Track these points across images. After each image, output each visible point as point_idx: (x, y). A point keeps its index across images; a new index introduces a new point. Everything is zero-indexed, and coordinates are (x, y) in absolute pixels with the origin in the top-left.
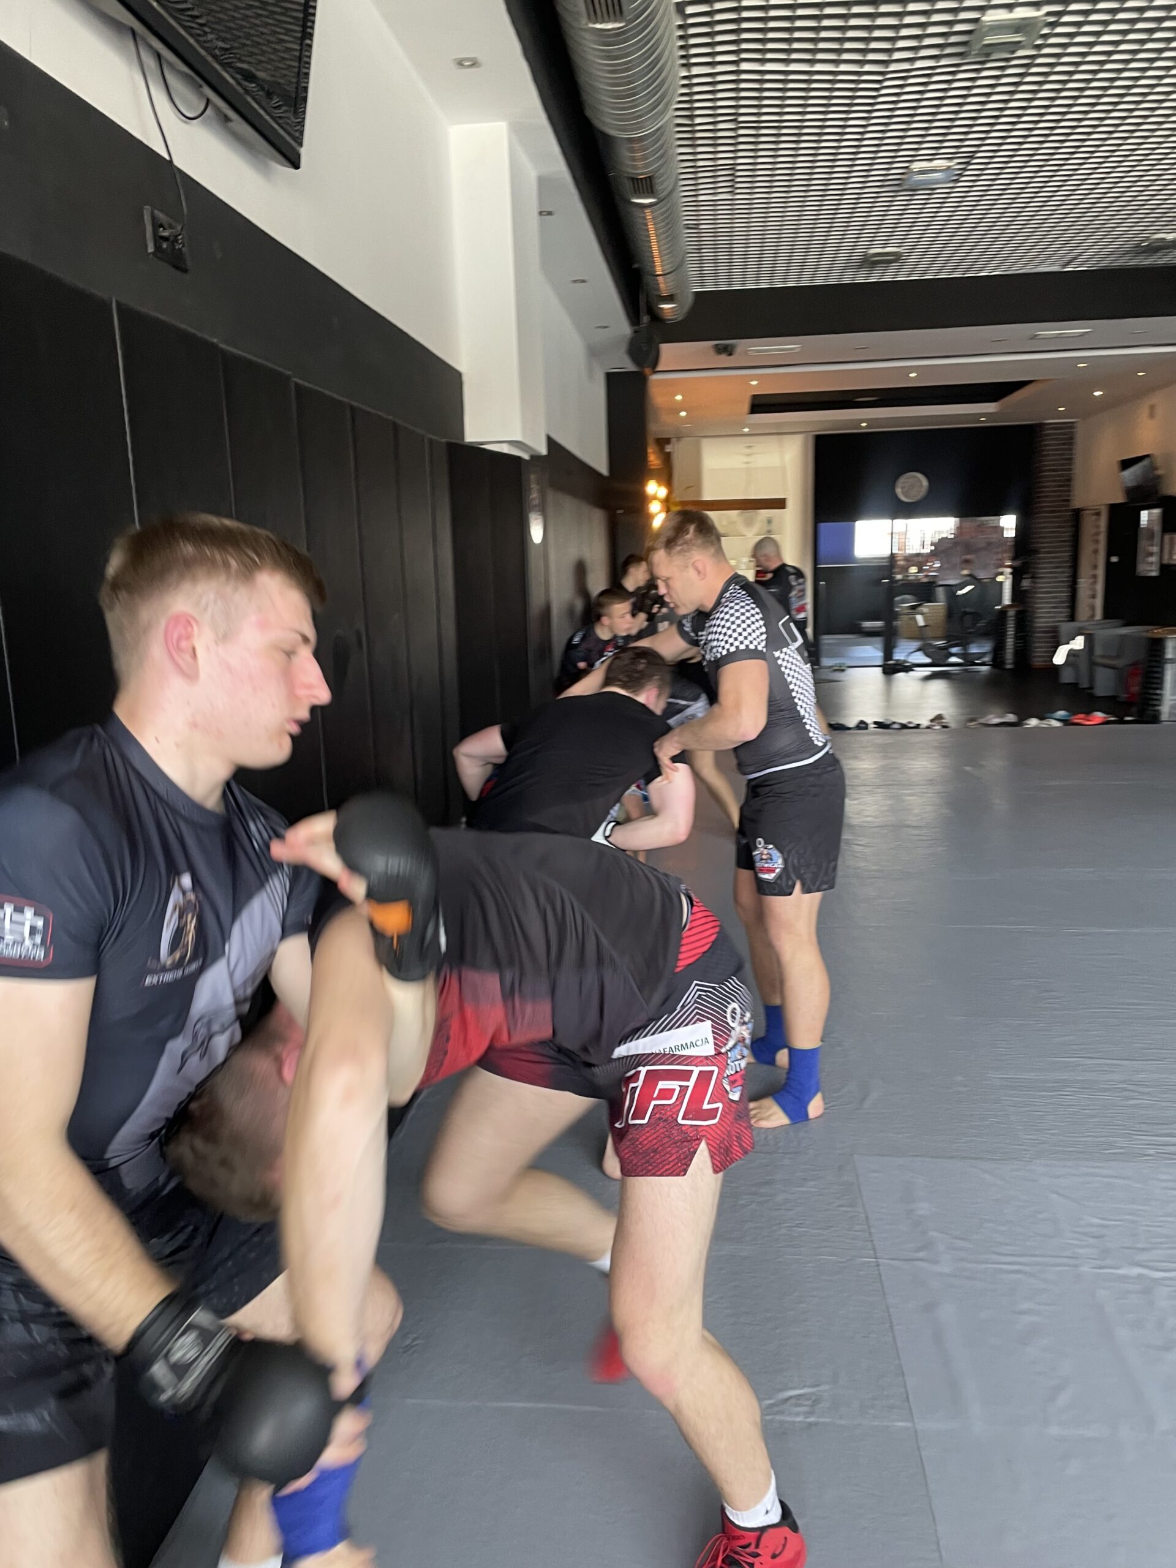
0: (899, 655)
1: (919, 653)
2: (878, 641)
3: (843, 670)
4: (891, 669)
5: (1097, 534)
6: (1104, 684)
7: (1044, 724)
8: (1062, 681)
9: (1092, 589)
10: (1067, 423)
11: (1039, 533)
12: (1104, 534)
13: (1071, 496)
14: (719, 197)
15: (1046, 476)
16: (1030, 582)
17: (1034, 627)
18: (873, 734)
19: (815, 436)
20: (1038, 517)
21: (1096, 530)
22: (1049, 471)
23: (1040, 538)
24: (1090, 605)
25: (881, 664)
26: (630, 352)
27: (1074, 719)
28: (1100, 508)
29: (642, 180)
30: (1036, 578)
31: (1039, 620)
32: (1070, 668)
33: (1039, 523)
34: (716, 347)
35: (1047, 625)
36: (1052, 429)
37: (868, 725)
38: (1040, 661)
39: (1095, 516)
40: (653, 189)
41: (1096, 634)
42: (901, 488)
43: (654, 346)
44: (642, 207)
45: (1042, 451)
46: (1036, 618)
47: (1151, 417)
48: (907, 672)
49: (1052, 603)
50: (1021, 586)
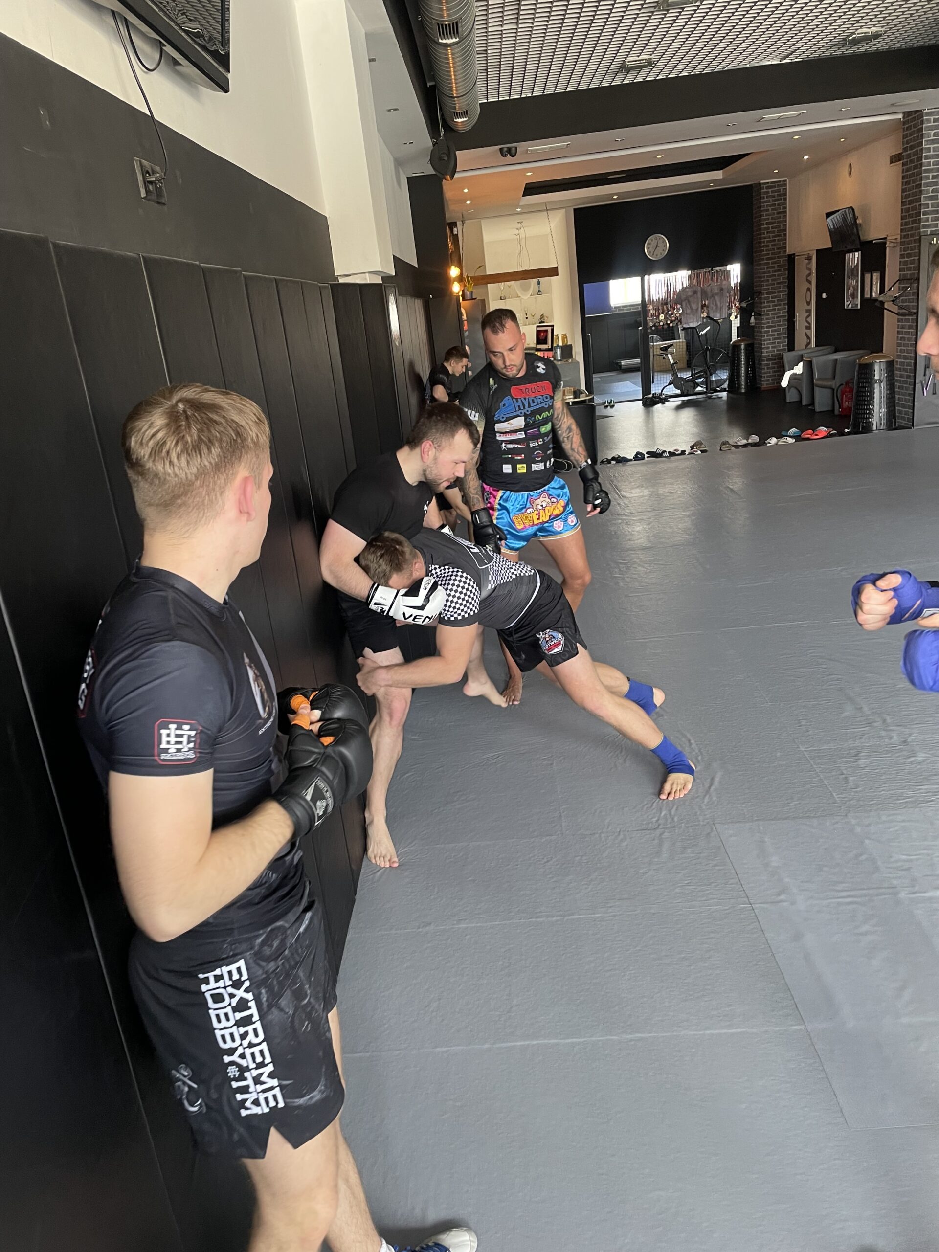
0: (655, 389)
1: (672, 386)
2: (638, 377)
3: (613, 406)
4: (650, 401)
5: (809, 275)
6: (822, 400)
7: (782, 442)
8: (788, 401)
9: (807, 322)
10: (780, 181)
11: (761, 277)
12: (814, 275)
13: (786, 243)
14: (505, 27)
15: (765, 228)
16: (755, 319)
17: (761, 356)
18: (648, 463)
19: (575, 210)
20: (760, 264)
21: (808, 272)
22: (767, 224)
23: (763, 281)
24: (806, 335)
25: (641, 398)
26: (432, 161)
27: (804, 435)
28: (811, 253)
29: (449, 25)
30: (760, 315)
31: (765, 351)
32: (793, 390)
33: (761, 269)
34: (501, 150)
35: (770, 354)
36: (768, 188)
37: (644, 455)
38: (767, 384)
39: (807, 261)
40: (457, 32)
41: (814, 360)
42: (648, 248)
43: (452, 155)
44: (446, 45)
45: (761, 207)
46: (762, 348)
47: (850, 174)
48: (663, 403)
49: (774, 335)
50: (749, 323)
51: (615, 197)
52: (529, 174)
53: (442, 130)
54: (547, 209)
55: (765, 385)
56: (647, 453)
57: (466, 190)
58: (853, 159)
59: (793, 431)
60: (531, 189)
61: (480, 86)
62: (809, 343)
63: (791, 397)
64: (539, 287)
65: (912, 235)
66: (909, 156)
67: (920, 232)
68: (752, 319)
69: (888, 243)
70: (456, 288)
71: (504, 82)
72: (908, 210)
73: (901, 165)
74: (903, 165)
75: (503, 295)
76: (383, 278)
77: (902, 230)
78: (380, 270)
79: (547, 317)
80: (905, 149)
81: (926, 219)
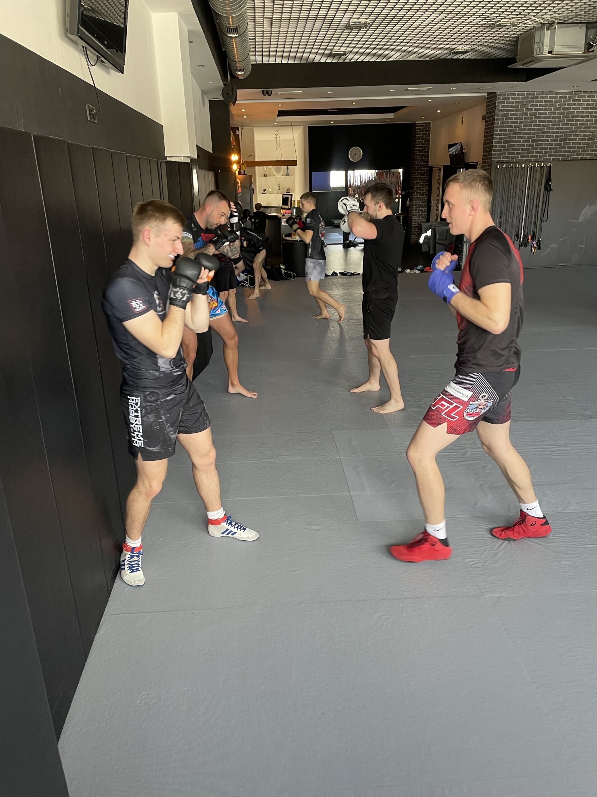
4: (348, 245)
7: (412, 272)
8: (423, 251)
9: (437, 206)
10: (427, 123)
11: (414, 178)
12: (442, 180)
13: (428, 160)
14: (264, 29)
15: (417, 149)
16: (410, 202)
17: (411, 224)
18: (339, 278)
19: (309, 127)
20: (413, 170)
21: (439, 178)
22: (419, 147)
23: (415, 180)
24: (436, 214)
25: (342, 243)
26: (223, 94)
27: (426, 270)
28: (441, 167)
29: (233, 29)
30: (413, 200)
31: (413, 221)
32: (426, 245)
33: (414, 173)
34: (263, 91)
35: (417, 223)
36: (419, 126)
37: (337, 274)
38: (414, 241)
39: (438, 171)
40: (237, 32)
41: (437, 228)
42: (351, 155)
43: (235, 92)
44: (232, 38)
45: (415, 137)
46: (412, 220)
47: (462, 123)
48: (355, 247)
49: (419, 213)
50: (406, 204)
51: (332, 122)
52: (280, 105)
53: (229, 77)
54: (292, 125)
55: (413, 241)
56: (339, 273)
57: (243, 110)
58: (465, 114)
59: (420, 267)
60: (282, 113)
61: (252, 55)
62: (437, 219)
63: (425, 249)
64: (288, 171)
65: (488, 162)
66: (488, 117)
67: (491, 161)
68: (408, 201)
69: (478, 165)
70: (235, 167)
71: (265, 55)
72: (486, 148)
73: (485, 122)
74: (486, 122)
75: (265, 174)
76: (191, 160)
77: (483, 159)
78: (189, 155)
79: (292, 190)
80: (487, 113)
81: (495, 154)
